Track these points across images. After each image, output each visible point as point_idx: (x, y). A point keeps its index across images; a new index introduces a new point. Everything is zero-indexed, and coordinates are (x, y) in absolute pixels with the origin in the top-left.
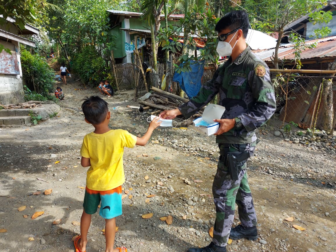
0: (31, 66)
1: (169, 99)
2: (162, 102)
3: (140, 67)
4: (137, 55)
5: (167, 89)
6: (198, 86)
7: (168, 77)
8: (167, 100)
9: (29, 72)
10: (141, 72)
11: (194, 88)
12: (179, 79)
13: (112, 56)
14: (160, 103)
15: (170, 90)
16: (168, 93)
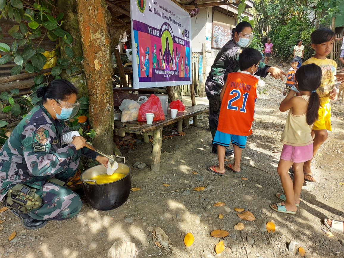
13: (333, 25)
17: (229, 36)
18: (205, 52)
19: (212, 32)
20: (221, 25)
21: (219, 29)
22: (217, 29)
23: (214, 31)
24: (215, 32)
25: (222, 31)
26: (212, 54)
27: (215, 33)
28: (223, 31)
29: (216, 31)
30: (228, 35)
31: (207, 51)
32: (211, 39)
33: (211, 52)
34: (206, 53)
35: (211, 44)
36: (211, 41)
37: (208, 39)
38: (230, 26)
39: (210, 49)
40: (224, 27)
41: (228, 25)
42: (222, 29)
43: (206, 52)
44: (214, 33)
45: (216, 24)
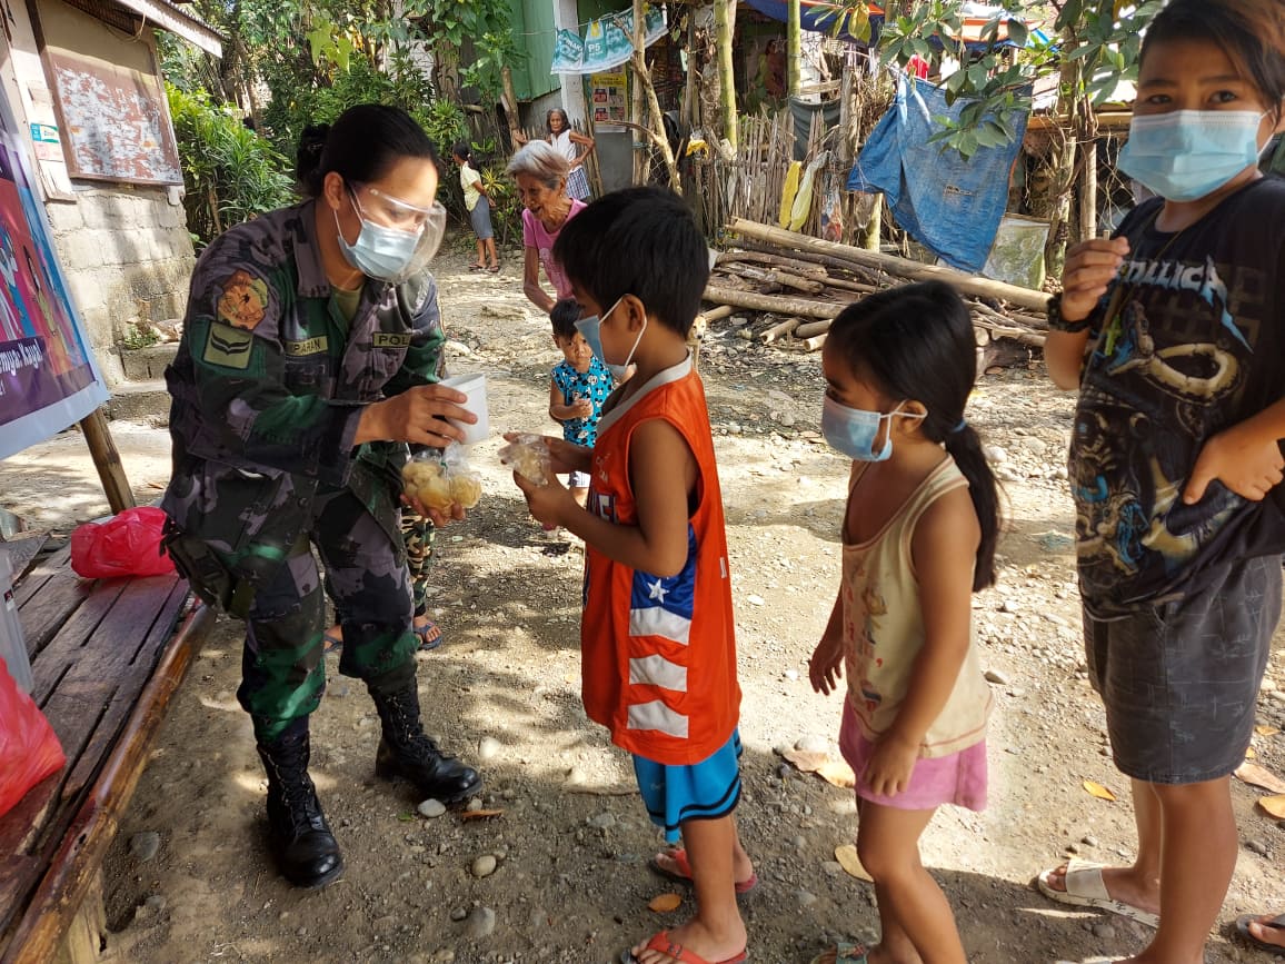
0: (203, 144)
1: (827, 266)
2: (801, 283)
3: (656, 131)
4: (643, 82)
5: (812, 225)
6: (987, 204)
7: (822, 173)
8: (821, 273)
9: (197, 172)
10: (661, 157)
11: (964, 213)
12: (884, 179)
13: (508, 93)
14: (787, 290)
15: (832, 227)
16: (820, 243)
17: (140, 123)
18: (45, 203)
19: (55, 98)
20: (91, 70)
21: (86, 86)
22: (75, 86)
23: (62, 94)
24: (67, 100)
25: (100, 97)
26: (80, 208)
27: (71, 108)
28: (106, 99)
29: (73, 98)
30: (136, 118)
31: (51, 196)
32: (56, 136)
33: (74, 203)
34: (51, 205)
35: (62, 158)
36: (58, 148)
37: (43, 137)
38: (133, 74)
39: (66, 188)
40: (109, 80)
41: (124, 71)
42: (100, 88)
43: (49, 200)
44: (65, 107)
45: (66, 63)
